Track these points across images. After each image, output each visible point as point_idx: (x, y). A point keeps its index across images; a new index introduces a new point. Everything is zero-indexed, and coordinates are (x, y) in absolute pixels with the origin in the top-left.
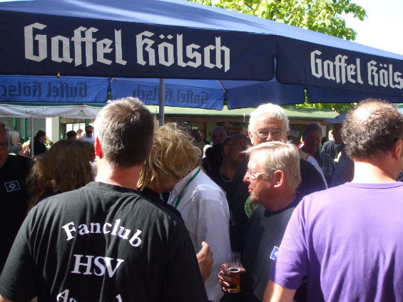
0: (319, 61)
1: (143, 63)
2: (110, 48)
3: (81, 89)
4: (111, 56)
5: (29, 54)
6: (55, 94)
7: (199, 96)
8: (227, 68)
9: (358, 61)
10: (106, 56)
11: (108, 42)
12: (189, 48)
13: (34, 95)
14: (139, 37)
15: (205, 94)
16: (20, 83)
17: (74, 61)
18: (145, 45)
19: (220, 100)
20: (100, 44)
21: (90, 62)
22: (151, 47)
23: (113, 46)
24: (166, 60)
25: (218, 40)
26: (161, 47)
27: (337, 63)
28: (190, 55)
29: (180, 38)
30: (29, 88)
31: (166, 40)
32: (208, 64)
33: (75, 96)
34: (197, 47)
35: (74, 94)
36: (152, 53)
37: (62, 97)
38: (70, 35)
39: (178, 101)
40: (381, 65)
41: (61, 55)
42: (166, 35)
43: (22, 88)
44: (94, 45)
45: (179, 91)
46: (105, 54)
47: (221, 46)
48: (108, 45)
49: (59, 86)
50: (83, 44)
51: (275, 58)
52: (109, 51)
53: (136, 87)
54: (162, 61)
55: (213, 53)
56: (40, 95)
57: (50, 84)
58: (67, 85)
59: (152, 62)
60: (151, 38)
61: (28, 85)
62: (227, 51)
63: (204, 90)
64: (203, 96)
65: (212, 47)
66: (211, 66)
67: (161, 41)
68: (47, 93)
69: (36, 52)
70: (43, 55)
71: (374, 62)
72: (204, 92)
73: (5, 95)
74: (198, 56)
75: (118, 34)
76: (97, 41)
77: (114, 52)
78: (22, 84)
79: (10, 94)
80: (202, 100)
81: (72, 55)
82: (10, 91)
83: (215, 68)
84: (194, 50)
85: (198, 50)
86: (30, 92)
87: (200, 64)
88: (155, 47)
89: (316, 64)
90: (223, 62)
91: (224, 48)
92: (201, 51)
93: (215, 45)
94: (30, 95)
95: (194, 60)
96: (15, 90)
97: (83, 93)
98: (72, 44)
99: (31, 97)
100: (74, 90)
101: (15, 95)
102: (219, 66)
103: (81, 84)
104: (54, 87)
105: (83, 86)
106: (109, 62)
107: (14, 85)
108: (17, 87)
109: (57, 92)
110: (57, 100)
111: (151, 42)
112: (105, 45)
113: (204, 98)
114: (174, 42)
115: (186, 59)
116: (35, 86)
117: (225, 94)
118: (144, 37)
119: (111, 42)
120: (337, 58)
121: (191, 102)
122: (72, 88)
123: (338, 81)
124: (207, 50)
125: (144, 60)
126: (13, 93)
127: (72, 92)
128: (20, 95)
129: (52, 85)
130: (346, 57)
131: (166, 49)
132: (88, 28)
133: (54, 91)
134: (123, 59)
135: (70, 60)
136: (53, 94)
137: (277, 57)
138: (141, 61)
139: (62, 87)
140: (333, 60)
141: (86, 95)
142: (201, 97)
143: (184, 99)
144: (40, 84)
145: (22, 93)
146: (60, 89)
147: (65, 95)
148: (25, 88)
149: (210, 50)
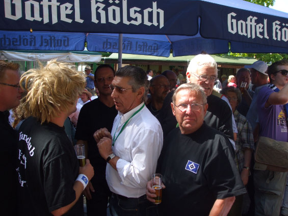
0: (234, 21)
1: (97, 22)
2: (70, 10)
3: (65, 41)
4: (71, 16)
5: (8, 14)
7: (152, 47)
8: (162, 26)
9: (265, 21)
10: (68, 16)
11: (69, 5)
12: (132, 10)
13: (31, 45)
14: (93, 2)
15: (156, 45)
16: (20, 36)
17: (43, 20)
18: (98, 8)
19: (167, 49)
20: (63, 7)
21: (55, 20)
22: (103, 9)
23: (73, 8)
24: (114, 19)
25: (155, 4)
26: (110, 9)
27: (248, 22)
28: (132, 15)
29: (125, 3)
30: (27, 40)
31: (114, 4)
32: (147, 23)
33: (60, 46)
34: (138, 9)
35: (59, 45)
36: (103, 14)
37: (51, 46)
39: (136, 50)
40: (284, 24)
41: (33, 15)
42: (114, 1)
43: (22, 40)
44: (59, 8)
45: (137, 42)
46: (67, 15)
47: (157, 9)
48: (69, 8)
49: (48, 38)
50: (50, 7)
51: (199, 18)
52: (70, 12)
53: (105, 40)
54: (111, 20)
55: (151, 14)
56: (35, 45)
57: (42, 37)
58: (54, 38)
59: (103, 21)
60: (102, 3)
61: (26, 37)
62: (162, 12)
63: (155, 42)
64: (155, 47)
65: (150, 10)
66: (149, 24)
67: (110, 5)
68: (40, 43)
70: (19, 15)
71: (278, 22)
72: (155, 44)
73: (10, 44)
74: (139, 16)
76: (60, 5)
77: (73, 13)
78: (22, 37)
79: (13, 44)
80: (154, 49)
81: (41, 15)
82: (13, 42)
83: (153, 25)
84: (136, 12)
85: (139, 12)
86: (27, 42)
87: (141, 22)
88: (106, 9)
89: (232, 23)
90: (158, 21)
91: (159, 10)
92: (141, 13)
93: (152, 8)
94: (27, 45)
95: (136, 19)
96: (16, 42)
97: (66, 44)
98: (41, 7)
99: (28, 46)
100: (59, 41)
101: (17, 45)
102: (155, 24)
103: (65, 37)
104: (45, 39)
105: (66, 39)
106: (70, 21)
107: (16, 37)
108: (18, 39)
109: (47, 42)
110: (47, 49)
111: (102, 6)
112: (66, 8)
113: (156, 48)
114: (120, 5)
115: (129, 19)
116: (31, 39)
117: (171, 45)
118: (97, 2)
119: (72, 5)
120: (249, 19)
121: (146, 51)
122: (58, 40)
123: (249, 36)
124: (146, 12)
125: (97, 19)
126: (15, 43)
127: (58, 43)
128: (20, 45)
129: (44, 38)
130: (255, 18)
131: (114, 11)
133: (45, 42)
134: (81, 18)
135: (40, 19)
136: (44, 44)
137: (201, 17)
138: (94, 20)
139: (51, 39)
140: (246, 20)
141: (68, 45)
142: (153, 48)
143: (141, 48)
144: (35, 37)
145: (22, 43)
146: (49, 41)
147: (53, 45)
148: (24, 40)
149: (149, 12)
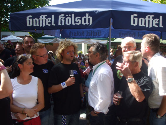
3: (98, 33)
4: (50, 23)
5: (28, 25)
6: (89, 35)
8: (91, 24)
13: (82, 35)
14: (60, 16)
16: (77, 31)
18: (62, 19)
22: (64, 19)
24: (68, 23)
25: (87, 15)
26: (67, 19)
28: (76, 20)
29: (73, 15)
30: (80, 33)
31: (69, 16)
32: (83, 23)
34: (79, 18)
35: (96, 35)
36: (63, 21)
37: (92, 36)
38: (39, 18)
39: (138, 37)
42: (68, 15)
43: (78, 33)
48: (50, 20)
49: (90, 32)
54: (67, 23)
55: (85, 20)
56: (84, 35)
57: (87, 31)
58: (93, 31)
59: (63, 24)
60: (64, 16)
62: (91, 18)
65: (85, 17)
66: (84, 24)
67: (67, 17)
68: (86, 35)
69: (30, 24)
70: (31, 24)
74: (80, 21)
75: (53, 16)
77: (51, 22)
78: (78, 32)
79: (74, 35)
83: (86, 24)
84: (78, 19)
85: (80, 19)
86: (80, 34)
88: (65, 19)
90: (89, 22)
91: (90, 17)
95: (78, 22)
96: (76, 34)
104: (89, 33)
105: (99, 32)
114: (71, 17)
116: (82, 32)
117: (161, 34)
118: (61, 16)
119: (51, 19)
122: (95, 33)
129: (88, 32)
131: (68, 19)
132: (44, 15)
134: (54, 24)
136: (88, 35)
137: (112, 18)
138: (60, 24)
139: (92, 33)
141: (100, 35)
143: (141, 36)
144: (84, 32)
145: (78, 35)
146: (91, 33)
147: (92, 35)
148: (79, 33)
149: (84, 18)
